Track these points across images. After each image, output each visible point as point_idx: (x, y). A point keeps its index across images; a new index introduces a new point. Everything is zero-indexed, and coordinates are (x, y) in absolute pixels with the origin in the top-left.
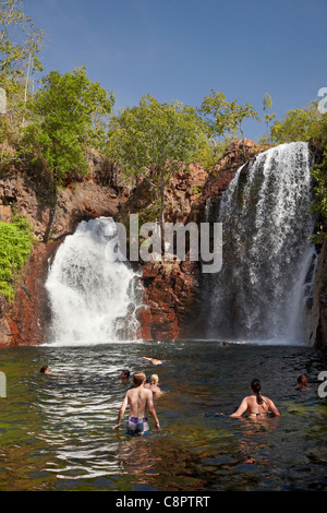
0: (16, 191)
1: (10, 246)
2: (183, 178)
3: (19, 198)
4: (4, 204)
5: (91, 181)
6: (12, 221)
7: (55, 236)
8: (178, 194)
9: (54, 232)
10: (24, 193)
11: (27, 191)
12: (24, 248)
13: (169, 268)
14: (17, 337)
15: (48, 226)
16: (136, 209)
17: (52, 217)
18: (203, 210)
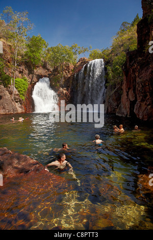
0: (23, 70)
2: (67, 67)
3: (24, 72)
4: (19, 73)
5: (41, 67)
6: (22, 78)
7: (33, 83)
8: (66, 72)
9: (33, 81)
11: (26, 70)
12: (26, 86)
13: (65, 92)
14: (26, 110)
15: (32, 79)
16: (55, 75)
17: (32, 77)
18: (74, 76)
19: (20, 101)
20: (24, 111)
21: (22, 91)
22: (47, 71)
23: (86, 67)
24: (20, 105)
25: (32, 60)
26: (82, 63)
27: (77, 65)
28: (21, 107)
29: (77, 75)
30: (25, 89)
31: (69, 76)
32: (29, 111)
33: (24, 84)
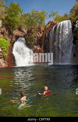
0: (4, 31)
1: (5, 44)
2: (39, 29)
3: (5, 33)
4: (1, 34)
5: (17, 30)
6: (4, 38)
7: (13, 42)
8: (38, 32)
9: (12, 41)
10: (6, 32)
11: (6, 31)
12: (8, 44)
13: (38, 48)
14: (9, 65)
15: (12, 39)
16: (29, 35)
17: (12, 37)
18: (46, 36)
19: (4, 57)
20: (7, 66)
21: (4, 49)
22: (22, 32)
23: (56, 28)
24: (3, 61)
25: (12, 23)
26: (51, 24)
27: (47, 26)
28: (4, 63)
29: (49, 35)
30: (7, 47)
31: (41, 36)
32: (11, 66)
33: (6, 43)
